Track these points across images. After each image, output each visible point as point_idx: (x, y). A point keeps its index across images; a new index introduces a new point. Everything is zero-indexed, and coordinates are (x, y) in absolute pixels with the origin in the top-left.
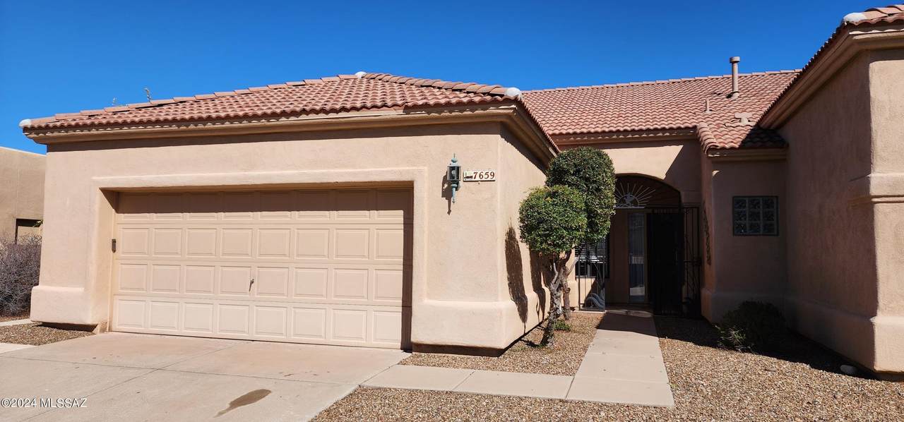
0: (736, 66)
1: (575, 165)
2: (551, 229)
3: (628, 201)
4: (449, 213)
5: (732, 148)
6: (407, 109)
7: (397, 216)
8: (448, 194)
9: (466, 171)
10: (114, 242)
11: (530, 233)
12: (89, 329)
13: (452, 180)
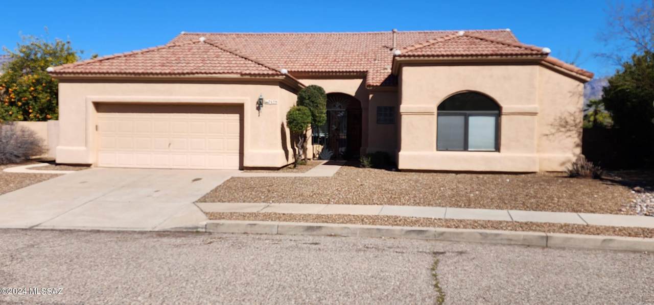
0: (395, 34)
1: (308, 96)
2: (298, 123)
3: (337, 106)
4: (259, 116)
5: (377, 86)
6: (242, 75)
7: (237, 116)
8: (258, 109)
9: (265, 100)
10: (97, 126)
11: (290, 124)
12: (88, 166)
13: (260, 104)
